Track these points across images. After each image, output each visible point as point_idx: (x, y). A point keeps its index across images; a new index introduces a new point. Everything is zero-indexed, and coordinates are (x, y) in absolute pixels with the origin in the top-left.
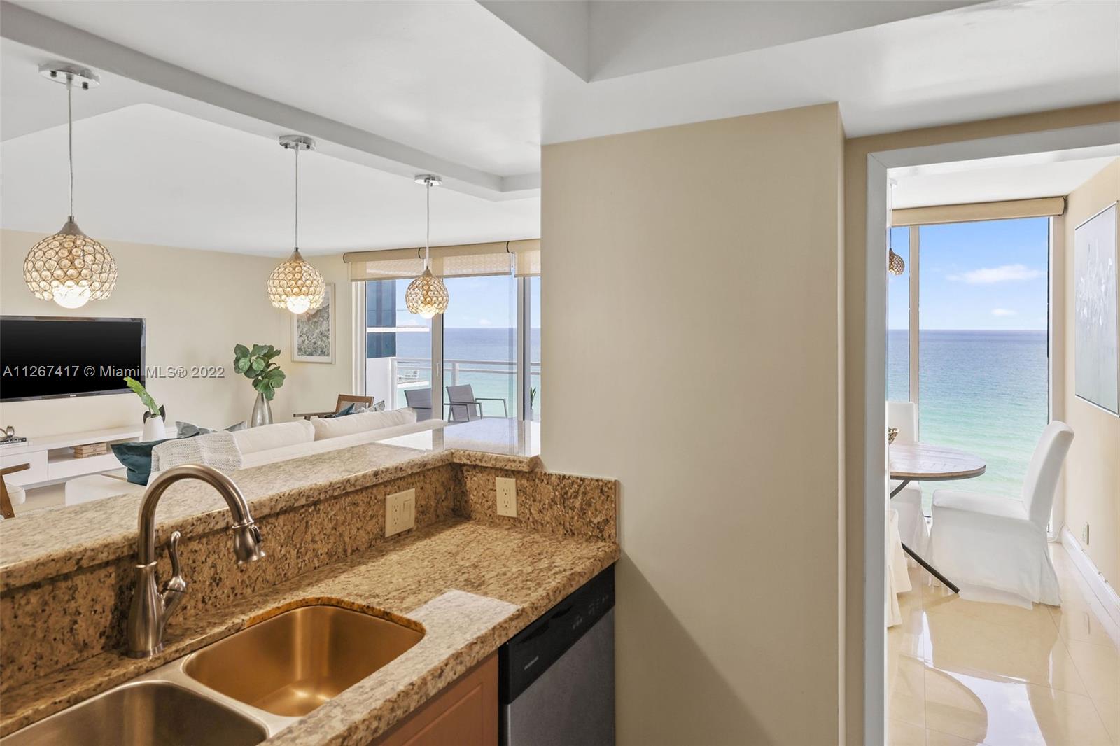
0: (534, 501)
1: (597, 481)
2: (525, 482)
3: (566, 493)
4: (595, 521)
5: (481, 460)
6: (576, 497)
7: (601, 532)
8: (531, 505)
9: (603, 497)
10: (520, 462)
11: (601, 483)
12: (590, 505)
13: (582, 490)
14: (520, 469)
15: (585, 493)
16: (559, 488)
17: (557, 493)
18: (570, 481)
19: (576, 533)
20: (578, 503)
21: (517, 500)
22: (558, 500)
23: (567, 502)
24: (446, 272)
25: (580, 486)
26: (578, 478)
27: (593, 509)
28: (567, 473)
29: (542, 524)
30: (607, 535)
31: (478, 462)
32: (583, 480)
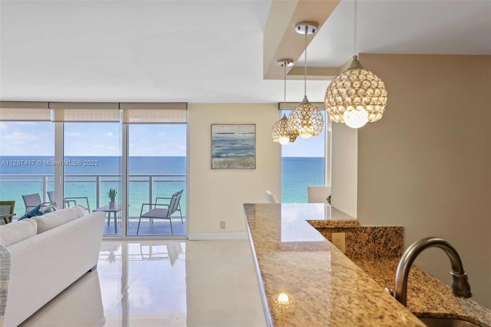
0: (356, 243)
1: (394, 227)
2: (350, 234)
3: (376, 236)
4: (393, 248)
5: (327, 225)
6: (382, 237)
7: (396, 253)
8: (354, 245)
9: (397, 235)
10: (354, 223)
11: (396, 229)
12: (390, 240)
13: (386, 233)
14: (354, 226)
15: (387, 235)
16: (372, 234)
17: (370, 237)
18: (379, 230)
19: (381, 256)
20: (382, 241)
21: (346, 244)
22: (371, 240)
23: (376, 241)
25: (384, 232)
26: (383, 227)
27: (391, 242)
28: (377, 226)
29: (361, 255)
30: (400, 254)
31: (325, 226)
32: (386, 228)
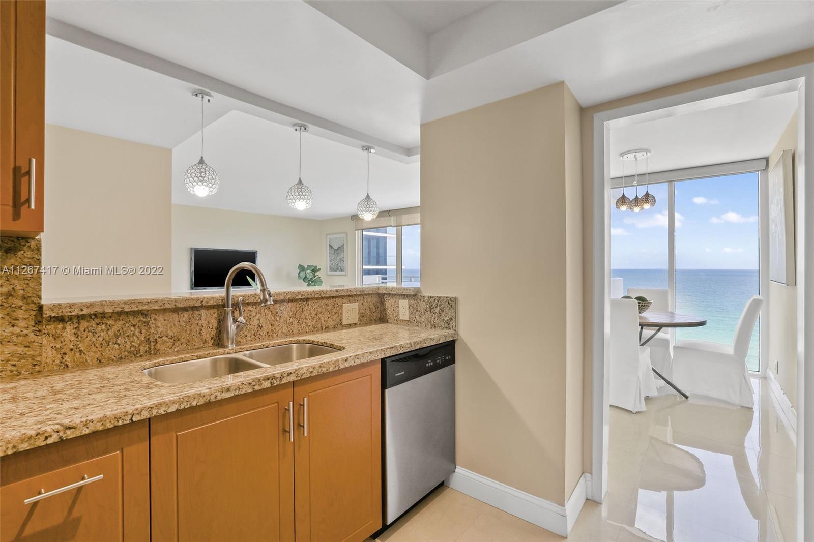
0: (417, 311)
1: (446, 297)
2: (412, 301)
3: (432, 306)
4: (446, 319)
5: (391, 291)
6: (436, 307)
7: (448, 325)
8: (415, 313)
9: (449, 306)
10: (410, 290)
11: (448, 299)
12: (443, 311)
13: (439, 303)
14: (410, 293)
15: (440, 305)
16: (428, 303)
17: (428, 306)
18: (434, 299)
19: (436, 326)
20: (437, 310)
21: (409, 311)
22: (428, 309)
23: (432, 310)
24: (404, 224)
25: (438, 301)
26: (437, 297)
27: (444, 313)
28: (432, 295)
29: (421, 323)
30: (451, 326)
31: (390, 292)
32: (439, 298)
